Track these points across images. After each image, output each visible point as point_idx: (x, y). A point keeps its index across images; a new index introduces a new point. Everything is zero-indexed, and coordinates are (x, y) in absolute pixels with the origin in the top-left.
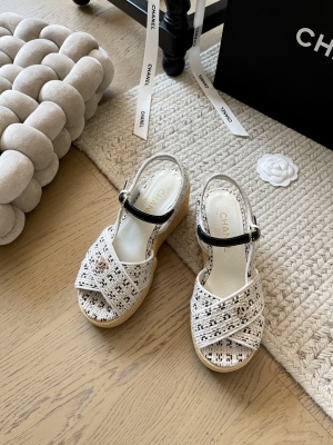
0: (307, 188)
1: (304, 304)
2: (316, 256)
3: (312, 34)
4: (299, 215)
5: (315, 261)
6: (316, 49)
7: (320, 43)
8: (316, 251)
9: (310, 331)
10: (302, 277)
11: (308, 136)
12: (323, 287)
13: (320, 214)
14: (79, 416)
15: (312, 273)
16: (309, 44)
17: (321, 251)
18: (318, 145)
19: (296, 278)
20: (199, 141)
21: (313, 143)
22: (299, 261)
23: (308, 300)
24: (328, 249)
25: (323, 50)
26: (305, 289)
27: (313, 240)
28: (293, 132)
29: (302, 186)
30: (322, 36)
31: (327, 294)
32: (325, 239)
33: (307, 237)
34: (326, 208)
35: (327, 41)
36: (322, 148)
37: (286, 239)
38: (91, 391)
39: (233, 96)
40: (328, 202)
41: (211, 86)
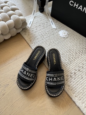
0: (71, 41)
1: (66, 68)
2: (70, 57)
3: (73, 3)
4: (68, 47)
5: (70, 58)
6: (74, 6)
7: (75, 5)
8: (71, 56)
9: (66, 74)
10: (66, 62)
11: (73, 29)
12: (71, 64)
13: (73, 47)
14: (5, 90)
15: (69, 61)
16: (72, 5)
17: (72, 56)
18: (75, 32)
19: (65, 62)
20: (45, 28)
21: (74, 31)
22: (66, 58)
23: (67, 67)
24: (74, 56)
25: (76, 6)
26: (67, 65)
27: (70, 53)
28: (69, 28)
29: (70, 41)
30: (75, 3)
31: (72, 66)
32: (73, 53)
33: (69, 53)
34: (74, 46)
35: (76, 4)
36: (76, 32)
37: (64, 53)
38: (8, 85)
39: (55, 19)
40: (76, 45)
41: (50, 16)
